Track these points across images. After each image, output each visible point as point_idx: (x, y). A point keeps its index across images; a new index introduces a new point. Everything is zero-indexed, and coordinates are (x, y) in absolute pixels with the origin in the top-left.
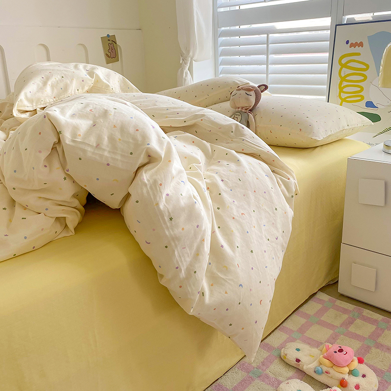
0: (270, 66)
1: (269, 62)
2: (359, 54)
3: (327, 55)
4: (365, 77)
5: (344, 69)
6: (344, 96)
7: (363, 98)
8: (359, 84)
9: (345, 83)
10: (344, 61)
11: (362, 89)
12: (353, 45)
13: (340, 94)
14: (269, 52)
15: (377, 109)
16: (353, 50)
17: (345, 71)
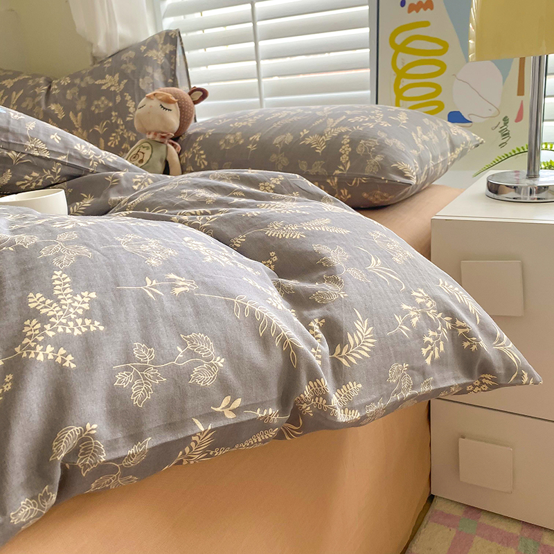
0: (262, 63)
1: (261, 55)
2: (426, 24)
3: (366, 30)
4: (443, 67)
5: (401, 55)
6: (405, 105)
7: (441, 106)
8: (433, 80)
9: (406, 82)
10: (399, 40)
11: (439, 90)
12: (414, 8)
13: (398, 103)
14: (259, 36)
15: (470, 124)
16: (415, 17)
17: (405, 59)
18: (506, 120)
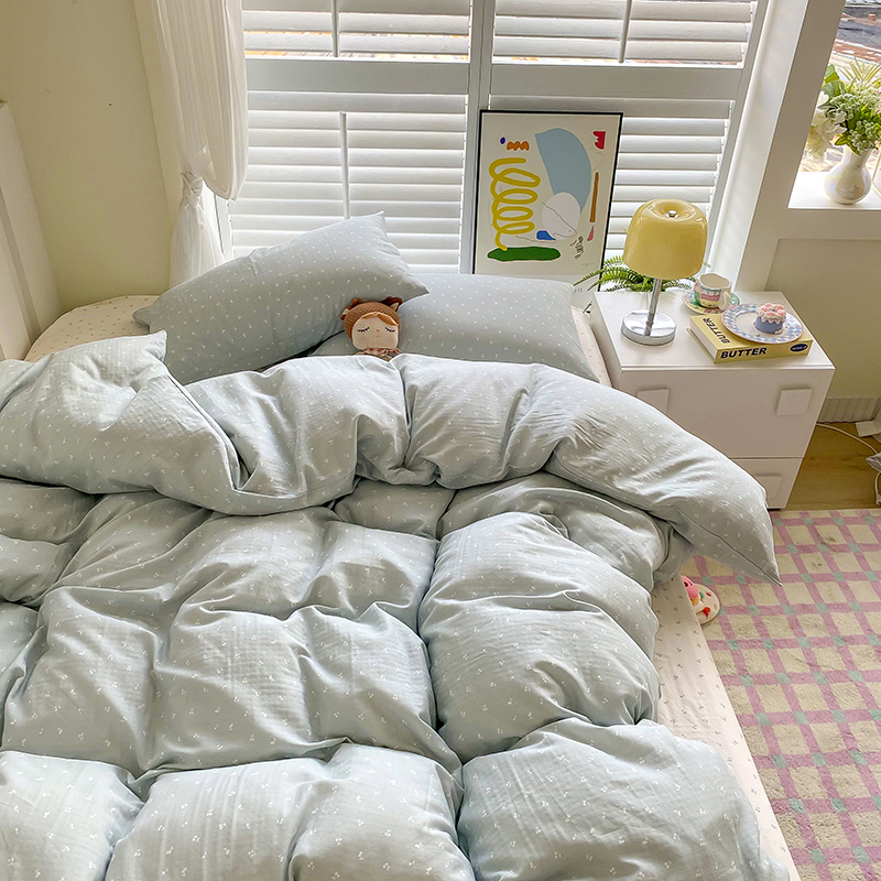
1: (349, 162)
2: (522, 161)
4: (535, 196)
5: (499, 183)
6: (501, 224)
7: (532, 226)
8: (525, 206)
9: (503, 205)
10: (498, 170)
11: (531, 213)
12: (510, 146)
13: (495, 222)
14: (348, 143)
15: (554, 241)
16: (512, 153)
17: (501, 186)
18: (581, 239)
